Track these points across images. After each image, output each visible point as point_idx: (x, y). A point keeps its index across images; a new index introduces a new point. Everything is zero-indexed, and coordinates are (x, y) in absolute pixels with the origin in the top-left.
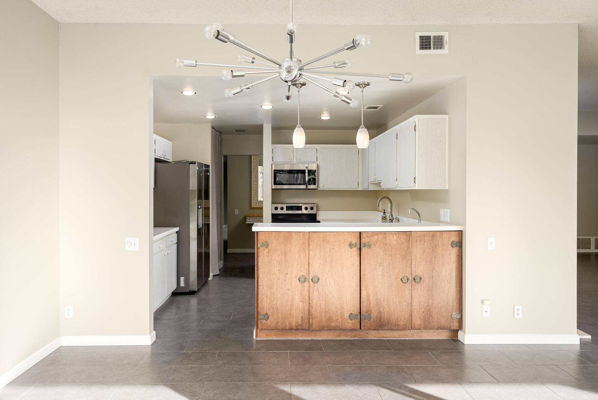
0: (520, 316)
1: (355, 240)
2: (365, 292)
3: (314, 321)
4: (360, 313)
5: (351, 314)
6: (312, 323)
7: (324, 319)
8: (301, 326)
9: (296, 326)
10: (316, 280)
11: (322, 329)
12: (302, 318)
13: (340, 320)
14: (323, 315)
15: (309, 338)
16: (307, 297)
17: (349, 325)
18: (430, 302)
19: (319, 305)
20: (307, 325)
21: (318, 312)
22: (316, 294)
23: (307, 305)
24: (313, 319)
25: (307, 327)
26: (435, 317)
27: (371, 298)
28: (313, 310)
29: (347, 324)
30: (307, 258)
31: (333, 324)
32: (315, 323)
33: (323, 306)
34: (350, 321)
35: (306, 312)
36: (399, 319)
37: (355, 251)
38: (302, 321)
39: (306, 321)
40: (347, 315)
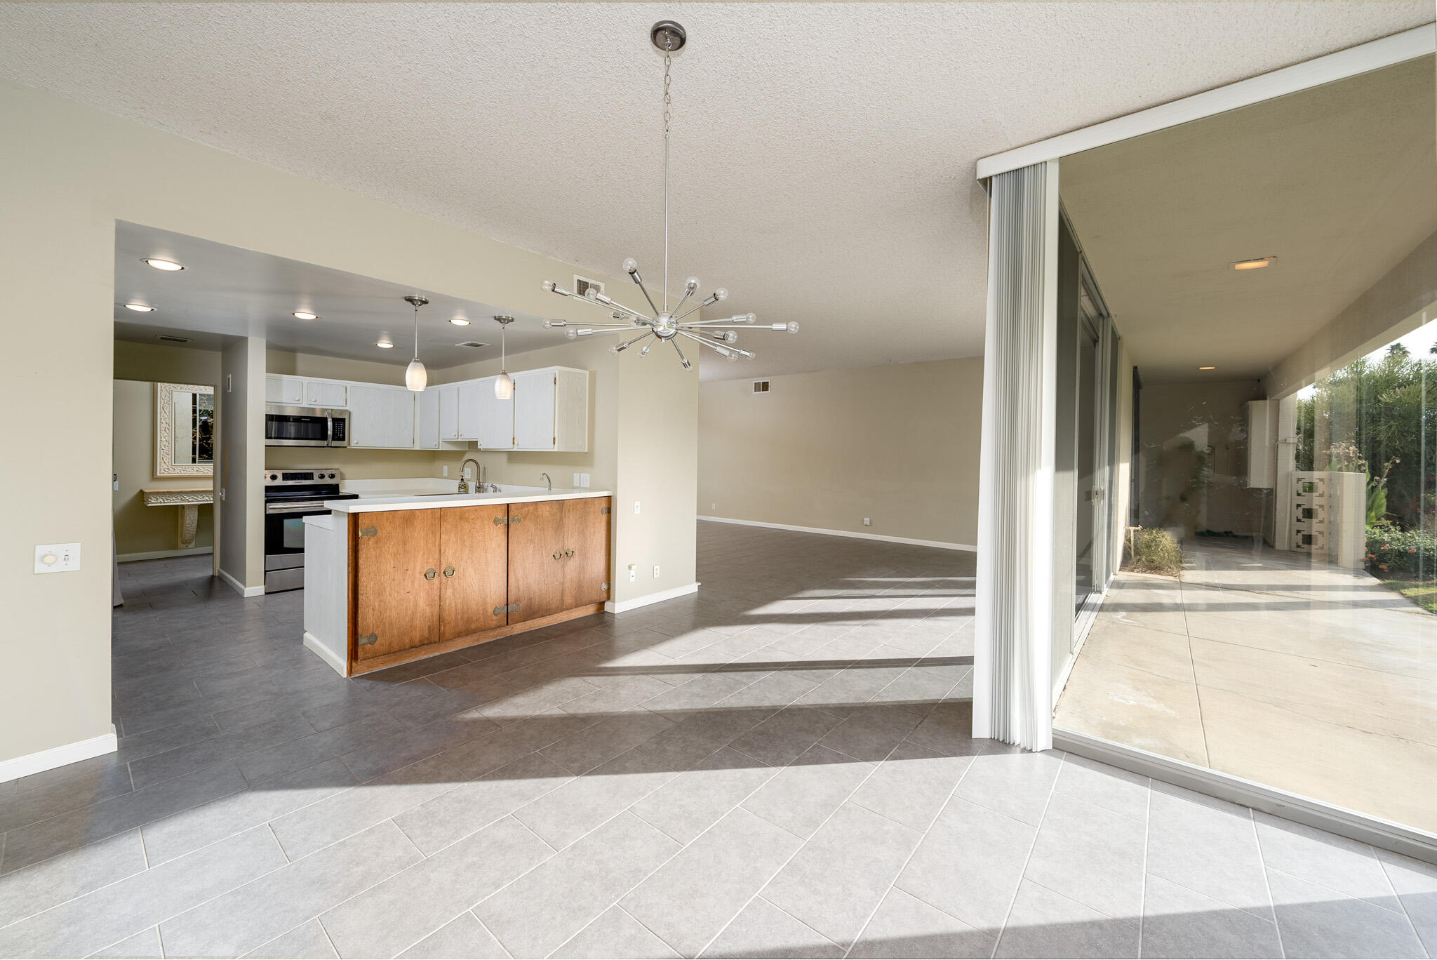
0: (658, 576)
1: (501, 515)
2: (513, 578)
3: (447, 628)
4: (507, 605)
5: (496, 607)
6: (444, 632)
7: (460, 623)
8: (427, 639)
9: (420, 641)
10: (449, 573)
11: (459, 635)
12: (429, 627)
13: (482, 619)
14: (459, 617)
15: (437, 654)
16: (437, 598)
17: (494, 622)
18: (582, 576)
19: (453, 605)
20: (437, 636)
21: (453, 614)
22: (449, 592)
23: (437, 609)
24: (444, 627)
25: (437, 639)
26: (586, 592)
27: (520, 583)
28: (445, 615)
29: (490, 622)
30: (437, 544)
31: (473, 626)
32: (448, 630)
33: (459, 607)
34: (494, 617)
35: (436, 618)
36: (551, 602)
37: (501, 529)
38: (429, 632)
39: (436, 631)
40: (490, 610)
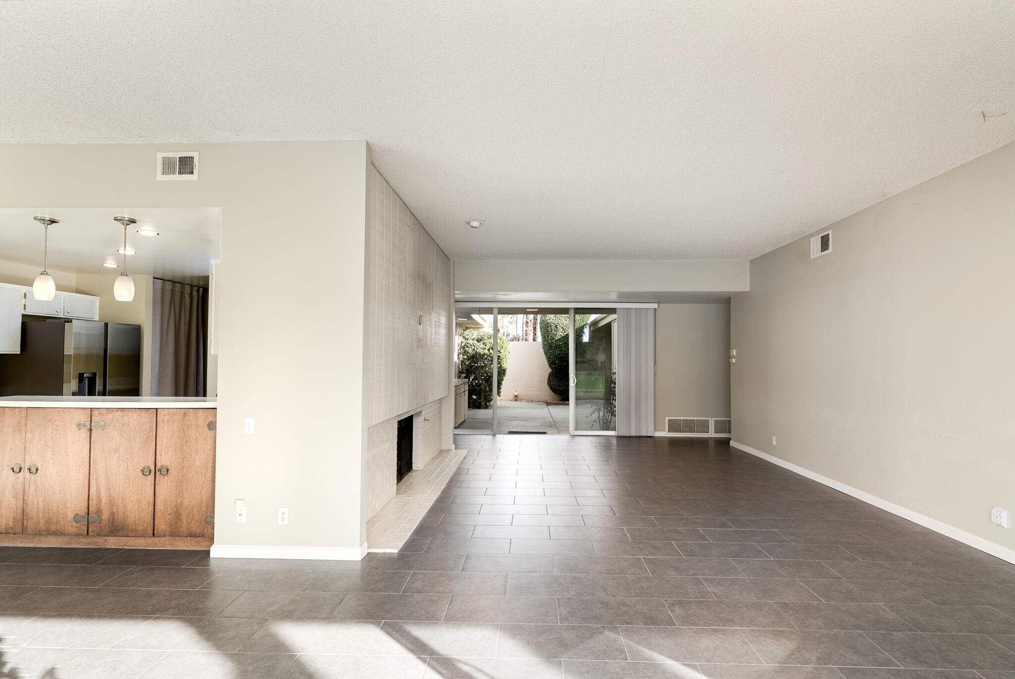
0: (286, 522)
1: (83, 418)
2: (95, 486)
3: (29, 523)
4: (88, 514)
5: (77, 514)
6: (27, 527)
7: (42, 521)
8: (12, 528)
9: (6, 529)
10: (34, 471)
11: (39, 533)
12: (14, 518)
13: (62, 523)
14: (41, 515)
15: (31, 545)
16: (21, 492)
17: (74, 529)
18: (179, 501)
19: (36, 502)
20: (21, 529)
21: (35, 511)
22: (32, 488)
23: (21, 503)
24: (27, 520)
25: (20, 530)
26: (184, 520)
27: (103, 494)
28: (28, 509)
29: (70, 528)
30: (23, 441)
31: (53, 528)
32: (30, 525)
33: (41, 504)
34: (75, 524)
35: (20, 511)
36: (137, 522)
37: (84, 433)
38: (14, 523)
39: (20, 523)
40: (70, 516)
